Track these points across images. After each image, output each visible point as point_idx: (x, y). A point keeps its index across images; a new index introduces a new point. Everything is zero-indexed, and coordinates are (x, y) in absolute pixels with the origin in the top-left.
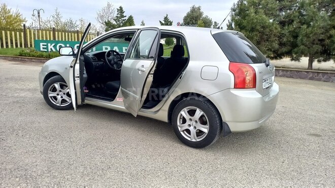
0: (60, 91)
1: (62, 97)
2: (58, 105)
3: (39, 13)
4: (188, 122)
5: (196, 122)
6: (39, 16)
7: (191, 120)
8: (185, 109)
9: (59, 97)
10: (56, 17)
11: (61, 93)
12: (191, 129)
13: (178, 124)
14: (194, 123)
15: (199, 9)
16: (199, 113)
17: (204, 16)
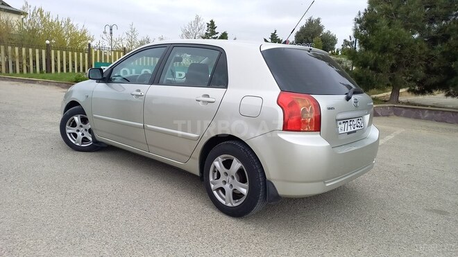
0: (81, 126)
1: (83, 134)
2: (78, 144)
3: (111, 30)
4: (223, 178)
5: (233, 177)
6: (111, 33)
7: (226, 174)
8: (219, 158)
9: (79, 134)
10: (130, 34)
11: (82, 129)
12: (227, 187)
13: (211, 179)
14: (231, 179)
15: (318, 21)
16: (236, 165)
17: (325, 31)
